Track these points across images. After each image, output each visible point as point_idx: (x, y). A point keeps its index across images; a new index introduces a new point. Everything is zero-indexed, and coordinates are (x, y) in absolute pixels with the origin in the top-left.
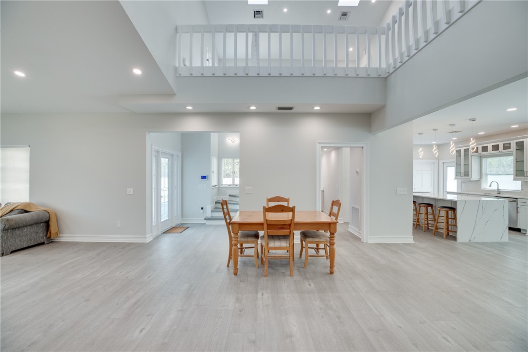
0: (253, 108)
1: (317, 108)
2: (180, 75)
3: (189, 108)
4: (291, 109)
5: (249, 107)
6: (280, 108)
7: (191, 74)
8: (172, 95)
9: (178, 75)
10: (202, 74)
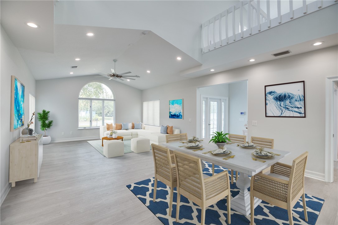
0: (252, 60)
1: (318, 44)
2: (204, 52)
3: (212, 70)
4: (287, 52)
5: (249, 60)
6: (276, 55)
7: (209, 50)
8: (200, 65)
9: (203, 53)
10: (215, 48)
